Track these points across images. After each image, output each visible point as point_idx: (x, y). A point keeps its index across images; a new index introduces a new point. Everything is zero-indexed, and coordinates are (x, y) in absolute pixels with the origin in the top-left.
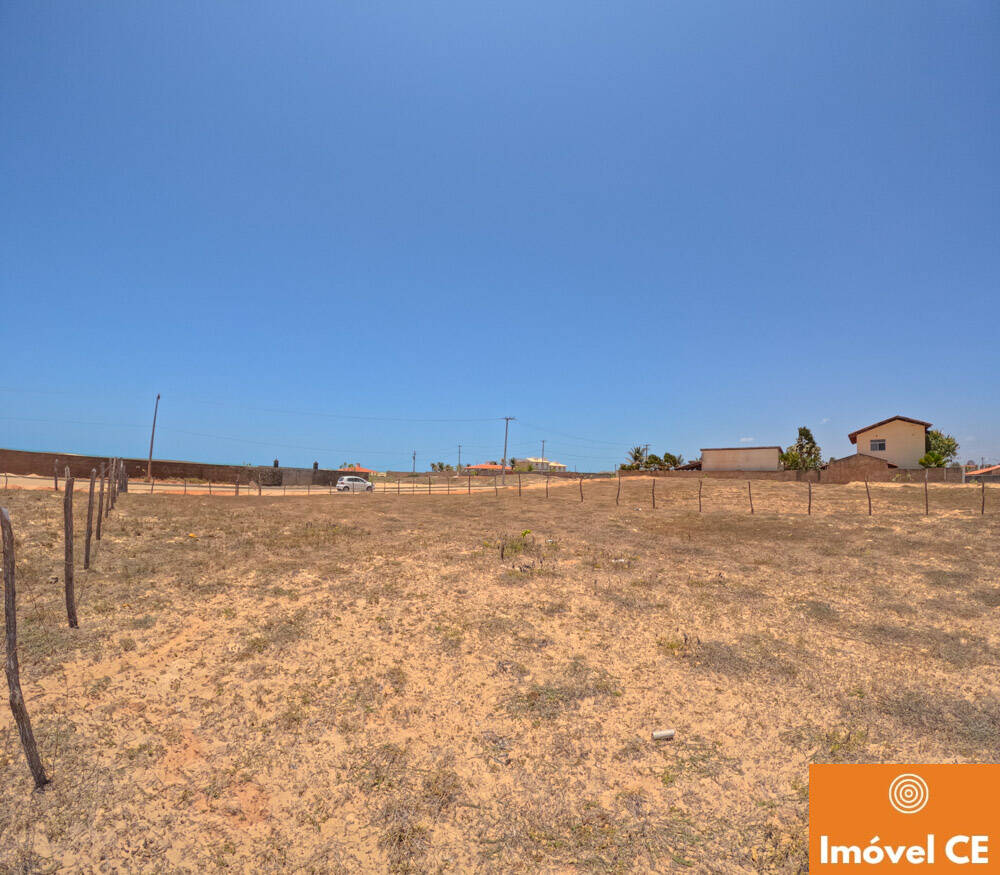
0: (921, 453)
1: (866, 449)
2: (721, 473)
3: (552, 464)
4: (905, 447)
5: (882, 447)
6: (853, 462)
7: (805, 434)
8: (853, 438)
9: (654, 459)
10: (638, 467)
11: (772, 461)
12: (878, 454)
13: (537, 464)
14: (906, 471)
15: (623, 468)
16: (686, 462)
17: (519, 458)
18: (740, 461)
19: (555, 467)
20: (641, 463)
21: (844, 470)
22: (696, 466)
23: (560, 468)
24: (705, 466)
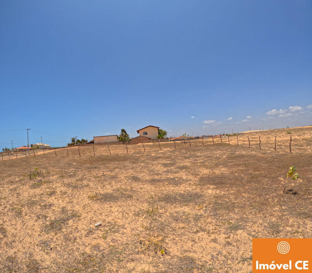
0: (158, 135)
1: (142, 135)
2: (100, 144)
3: (45, 145)
4: (153, 133)
5: (146, 134)
6: (139, 138)
7: (123, 131)
8: (138, 132)
9: (78, 141)
10: (74, 144)
11: (115, 139)
12: (145, 136)
13: (40, 145)
14: (153, 140)
15: (69, 144)
16: (89, 142)
17: (34, 144)
18: (106, 140)
19: (46, 146)
20: (75, 143)
21: (136, 141)
22: (92, 142)
23: (48, 146)
24: (95, 142)
